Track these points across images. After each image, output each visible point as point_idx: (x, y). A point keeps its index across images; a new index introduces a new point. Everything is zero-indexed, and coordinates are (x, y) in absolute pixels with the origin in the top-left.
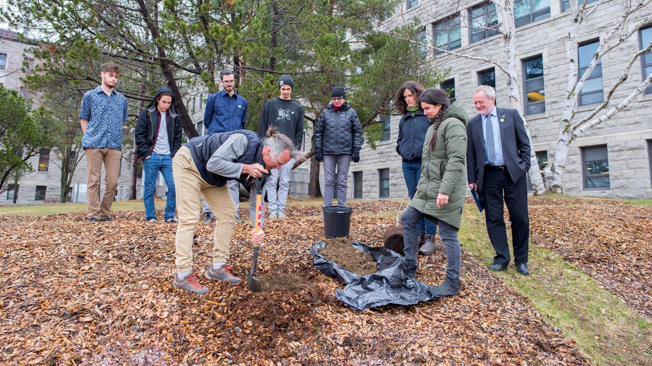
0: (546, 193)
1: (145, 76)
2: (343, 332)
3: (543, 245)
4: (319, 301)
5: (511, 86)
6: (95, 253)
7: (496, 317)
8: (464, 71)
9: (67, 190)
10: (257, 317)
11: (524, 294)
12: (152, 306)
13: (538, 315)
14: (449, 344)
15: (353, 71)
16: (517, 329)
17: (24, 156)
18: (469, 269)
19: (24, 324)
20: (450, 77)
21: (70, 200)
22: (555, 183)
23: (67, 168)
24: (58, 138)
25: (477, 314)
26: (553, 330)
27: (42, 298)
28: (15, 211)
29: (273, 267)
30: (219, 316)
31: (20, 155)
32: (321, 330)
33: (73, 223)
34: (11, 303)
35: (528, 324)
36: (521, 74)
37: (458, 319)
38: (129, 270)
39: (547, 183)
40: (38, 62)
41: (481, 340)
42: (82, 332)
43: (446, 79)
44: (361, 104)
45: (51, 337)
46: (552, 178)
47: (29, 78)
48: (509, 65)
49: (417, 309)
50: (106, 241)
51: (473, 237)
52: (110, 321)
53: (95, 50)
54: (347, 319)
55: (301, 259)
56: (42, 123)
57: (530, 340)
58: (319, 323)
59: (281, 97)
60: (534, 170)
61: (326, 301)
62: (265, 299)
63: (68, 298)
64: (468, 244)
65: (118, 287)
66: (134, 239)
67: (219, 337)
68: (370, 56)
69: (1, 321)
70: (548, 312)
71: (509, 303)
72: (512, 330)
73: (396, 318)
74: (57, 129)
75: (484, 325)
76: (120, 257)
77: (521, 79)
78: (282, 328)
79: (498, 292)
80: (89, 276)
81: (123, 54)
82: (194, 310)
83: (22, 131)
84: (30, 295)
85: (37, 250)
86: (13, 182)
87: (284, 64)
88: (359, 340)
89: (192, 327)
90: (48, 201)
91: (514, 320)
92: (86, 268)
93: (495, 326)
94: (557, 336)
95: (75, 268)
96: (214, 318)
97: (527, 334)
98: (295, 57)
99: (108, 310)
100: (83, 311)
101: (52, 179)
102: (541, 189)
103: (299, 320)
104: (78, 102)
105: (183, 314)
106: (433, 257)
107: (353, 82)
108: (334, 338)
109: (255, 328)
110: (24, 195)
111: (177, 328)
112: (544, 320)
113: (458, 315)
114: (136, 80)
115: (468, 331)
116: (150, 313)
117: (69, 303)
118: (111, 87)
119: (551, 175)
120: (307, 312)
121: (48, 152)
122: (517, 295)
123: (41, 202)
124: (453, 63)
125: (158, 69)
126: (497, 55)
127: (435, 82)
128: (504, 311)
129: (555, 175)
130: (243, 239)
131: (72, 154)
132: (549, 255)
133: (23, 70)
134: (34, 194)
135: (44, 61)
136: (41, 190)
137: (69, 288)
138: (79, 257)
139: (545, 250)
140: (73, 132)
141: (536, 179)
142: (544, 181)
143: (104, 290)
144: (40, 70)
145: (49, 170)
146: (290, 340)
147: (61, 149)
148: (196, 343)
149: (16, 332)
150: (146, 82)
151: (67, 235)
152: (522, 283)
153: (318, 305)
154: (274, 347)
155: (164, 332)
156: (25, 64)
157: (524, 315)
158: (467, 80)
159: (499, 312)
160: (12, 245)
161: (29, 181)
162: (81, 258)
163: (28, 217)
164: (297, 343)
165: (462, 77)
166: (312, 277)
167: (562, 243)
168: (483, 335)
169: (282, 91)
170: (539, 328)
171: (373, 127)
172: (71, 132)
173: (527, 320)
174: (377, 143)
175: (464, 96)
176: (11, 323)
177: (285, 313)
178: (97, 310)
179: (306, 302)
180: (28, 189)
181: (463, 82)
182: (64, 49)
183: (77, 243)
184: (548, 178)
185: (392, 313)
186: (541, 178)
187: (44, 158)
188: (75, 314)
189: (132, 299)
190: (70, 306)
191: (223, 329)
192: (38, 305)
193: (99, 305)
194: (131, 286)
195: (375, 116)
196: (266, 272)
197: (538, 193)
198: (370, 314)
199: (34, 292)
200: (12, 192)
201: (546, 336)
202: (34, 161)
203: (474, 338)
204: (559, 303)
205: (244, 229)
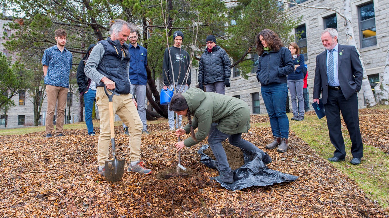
0: (376, 105)
1: (83, 37)
2: (220, 205)
3: (369, 143)
4: (204, 185)
5: (348, 27)
6: (56, 157)
7: (330, 194)
8: (312, 18)
9: (38, 117)
10: (161, 196)
11: (352, 178)
12: (93, 190)
13: (362, 192)
14: (295, 213)
15: (230, 23)
16: (346, 202)
17: (9, 95)
18: (312, 161)
19: (14, 202)
20: (302, 23)
21: (40, 124)
22: (383, 97)
23: (37, 103)
24: (30, 83)
25: (316, 192)
26: (373, 202)
27: (24, 186)
28: (6, 132)
29: (172, 163)
30: (137, 196)
31: (7, 95)
32: (205, 204)
33: (41, 138)
34: (6, 189)
35: (354, 198)
36: (357, 17)
37: (302, 196)
38: (78, 167)
39: (377, 98)
40: (13, 32)
41: (319, 210)
42: (50, 207)
43: (299, 24)
44: (236, 47)
45: (31, 210)
46: (381, 94)
47: (7, 43)
48: (345, 11)
49: (273, 189)
50: (63, 149)
51: (316, 138)
52: (67, 200)
53: (48, 21)
54: (223, 196)
55: (192, 157)
56: (19, 73)
57: (355, 209)
58: (204, 199)
59: (175, 46)
60: (367, 88)
61: (208, 185)
62: (167, 184)
63: (40, 186)
64: (313, 144)
65: (71, 178)
66: (80, 147)
67: (137, 209)
68: (241, 11)
69: (1, 200)
70: (370, 190)
71: (341, 184)
72: (342, 202)
73: (257, 195)
74: (29, 76)
75: (322, 200)
76: (72, 159)
77: (357, 21)
78: (178, 202)
79: (332, 176)
80: (53, 171)
81: (69, 22)
82: (120, 192)
83: (6, 79)
84: (17, 184)
85: (20, 156)
86: (4, 113)
87: (179, 21)
88: (231, 210)
89: (120, 203)
90: (27, 125)
91: (344, 196)
92: (51, 166)
93: (329, 200)
94: (375, 207)
95: (44, 167)
96: (133, 197)
97: (353, 205)
98: (187, 16)
99: (65, 193)
100: (50, 193)
101: (28, 111)
102: (372, 103)
103: (190, 197)
104: (41, 57)
105: (113, 194)
106: (286, 154)
107: (230, 31)
108: (214, 209)
109: (160, 202)
110: (11, 122)
111: (110, 204)
112: (367, 196)
113: (302, 193)
114: (78, 40)
115: (309, 204)
116: (92, 195)
117: (41, 189)
118: (62, 46)
119: (380, 91)
120: (195, 192)
121: (24, 92)
122: (347, 178)
123: (22, 126)
124: (304, 12)
125: (92, 31)
126: (337, 4)
127: (290, 27)
128: (336, 190)
129: (384, 92)
130: (152, 145)
131: (40, 93)
132: (373, 150)
133: (4, 38)
134: (17, 121)
135: (17, 31)
136: (22, 118)
137: (40, 180)
138: (46, 159)
139: (370, 147)
140: (39, 78)
141: (369, 95)
142: (375, 96)
143: (63, 180)
144: (14, 37)
145: (26, 104)
146: (184, 210)
147: (32, 90)
148: (122, 213)
149: (10, 207)
150: (85, 41)
151: (38, 146)
152: (352, 171)
153: (203, 187)
154: (173, 215)
155: (102, 206)
156: (5, 34)
157: (351, 192)
158: (315, 24)
159: (332, 190)
160: (4, 153)
161: (14, 112)
162: (47, 160)
163: (14, 136)
164: (189, 212)
165: (312, 22)
166: (199, 169)
167: (384, 141)
168: (320, 206)
169: (176, 41)
170: (362, 201)
171: (245, 63)
172: (38, 78)
173: (353, 196)
174: (249, 74)
175: (313, 37)
176: (6, 201)
177: (180, 193)
178: (59, 193)
179: (194, 185)
180: (13, 118)
181: (312, 26)
182: (28, 21)
183: (44, 151)
184: (378, 94)
185: (255, 192)
186: (372, 94)
187: (22, 97)
188: (45, 195)
189: (80, 185)
190: (42, 190)
191: (139, 203)
192: (22, 190)
193: (60, 190)
194: (79, 177)
195: (246, 55)
196: (168, 166)
197: (370, 105)
198: (239, 193)
199: (19, 182)
200: (3, 120)
201: (368, 207)
202: (16, 99)
203: (313, 208)
204: (379, 183)
205: (153, 138)
